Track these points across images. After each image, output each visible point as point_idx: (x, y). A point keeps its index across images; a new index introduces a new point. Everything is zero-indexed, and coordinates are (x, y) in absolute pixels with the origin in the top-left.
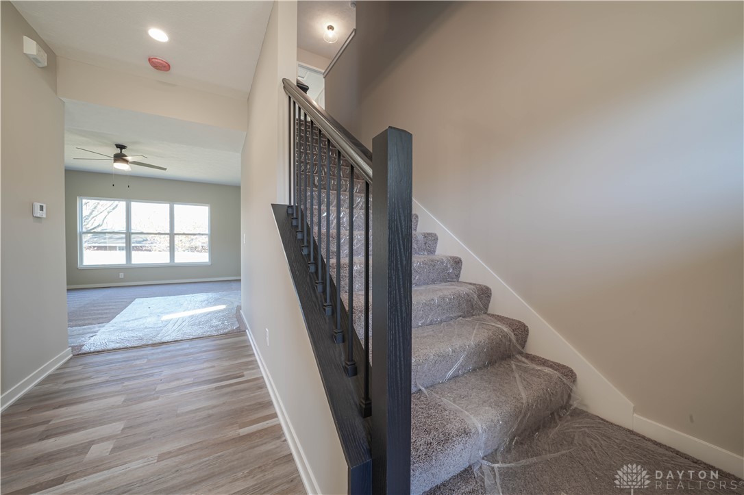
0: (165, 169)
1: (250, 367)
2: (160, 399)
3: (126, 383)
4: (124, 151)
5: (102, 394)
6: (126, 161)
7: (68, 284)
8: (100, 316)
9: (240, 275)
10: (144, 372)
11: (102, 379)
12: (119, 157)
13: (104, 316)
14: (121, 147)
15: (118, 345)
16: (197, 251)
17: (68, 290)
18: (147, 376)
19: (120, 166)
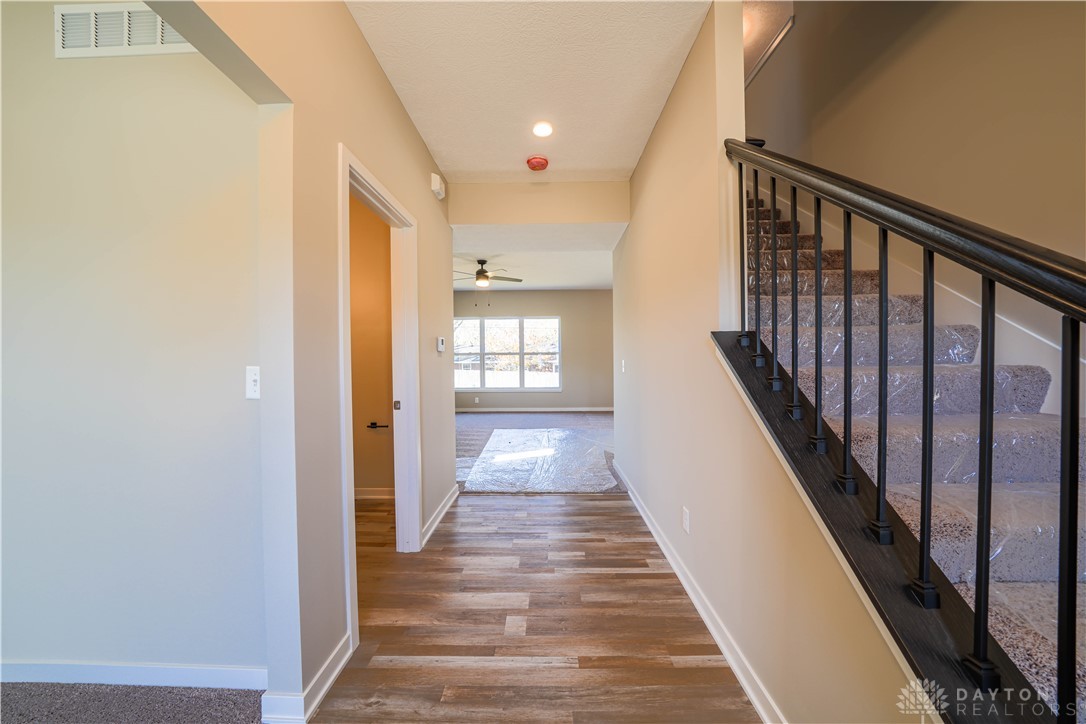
0: (521, 281)
1: (652, 552)
2: (556, 574)
3: (515, 541)
4: (485, 267)
5: (491, 549)
6: (487, 277)
7: (457, 407)
8: (468, 448)
9: (612, 406)
10: (529, 529)
11: (490, 528)
12: (481, 274)
13: (472, 448)
14: (482, 262)
15: (495, 488)
16: (538, 370)
17: (457, 413)
18: (531, 536)
19: (483, 284)
